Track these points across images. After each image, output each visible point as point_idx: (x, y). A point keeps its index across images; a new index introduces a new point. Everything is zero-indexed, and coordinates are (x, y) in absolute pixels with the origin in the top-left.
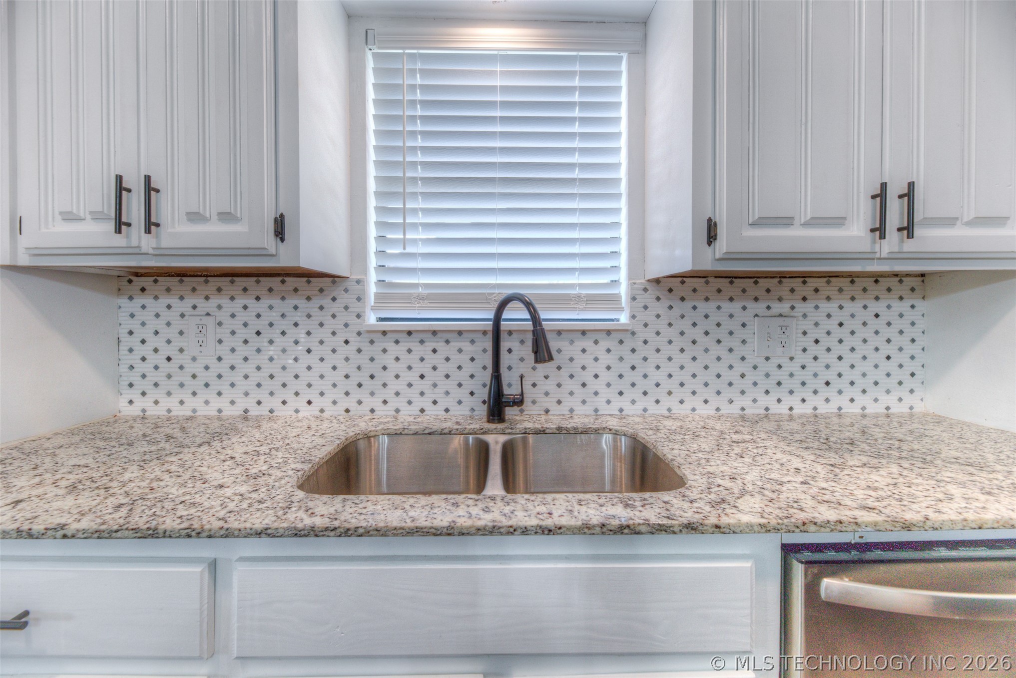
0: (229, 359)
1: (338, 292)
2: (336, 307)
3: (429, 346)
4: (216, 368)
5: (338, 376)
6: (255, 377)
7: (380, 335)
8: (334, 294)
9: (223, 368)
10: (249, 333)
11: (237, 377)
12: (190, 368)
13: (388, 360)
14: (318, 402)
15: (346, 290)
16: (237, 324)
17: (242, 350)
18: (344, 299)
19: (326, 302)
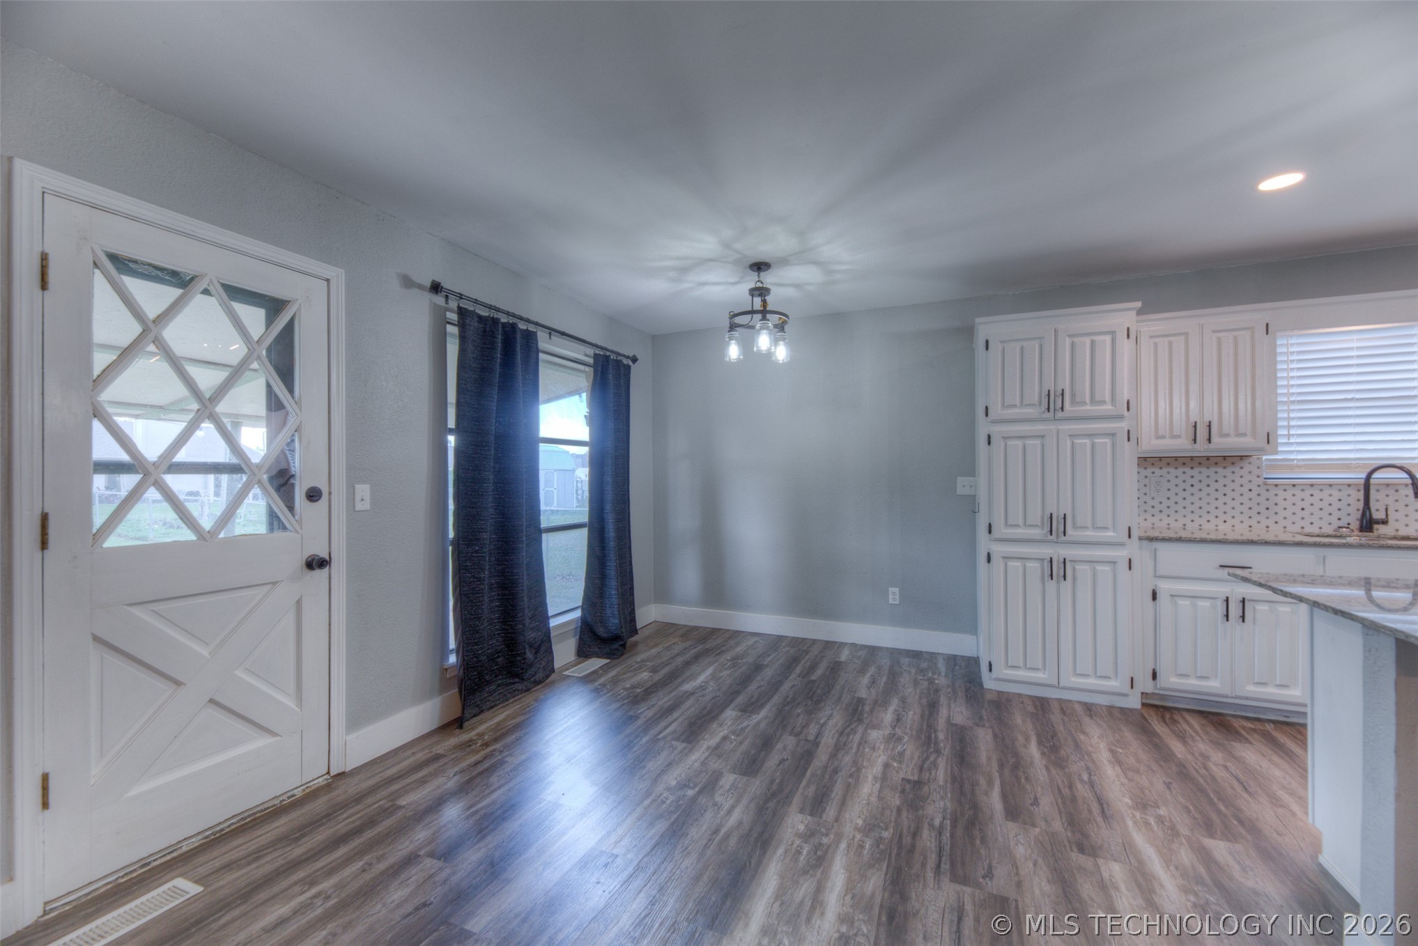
0: (1174, 499)
1: (1245, 463)
2: (1242, 472)
3: (1308, 492)
4: (1166, 503)
5: (1245, 508)
6: (1190, 508)
7: (1274, 487)
8: (1242, 465)
9: (1171, 503)
10: (1187, 486)
11: (1179, 508)
12: (1151, 503)
13: (1279, 499)
14: (1230, 522)
15: (1250, 463)
16: (1179, 481)
17: (1182, 494)
18: (1247, 467)
19: (1236, 469)
